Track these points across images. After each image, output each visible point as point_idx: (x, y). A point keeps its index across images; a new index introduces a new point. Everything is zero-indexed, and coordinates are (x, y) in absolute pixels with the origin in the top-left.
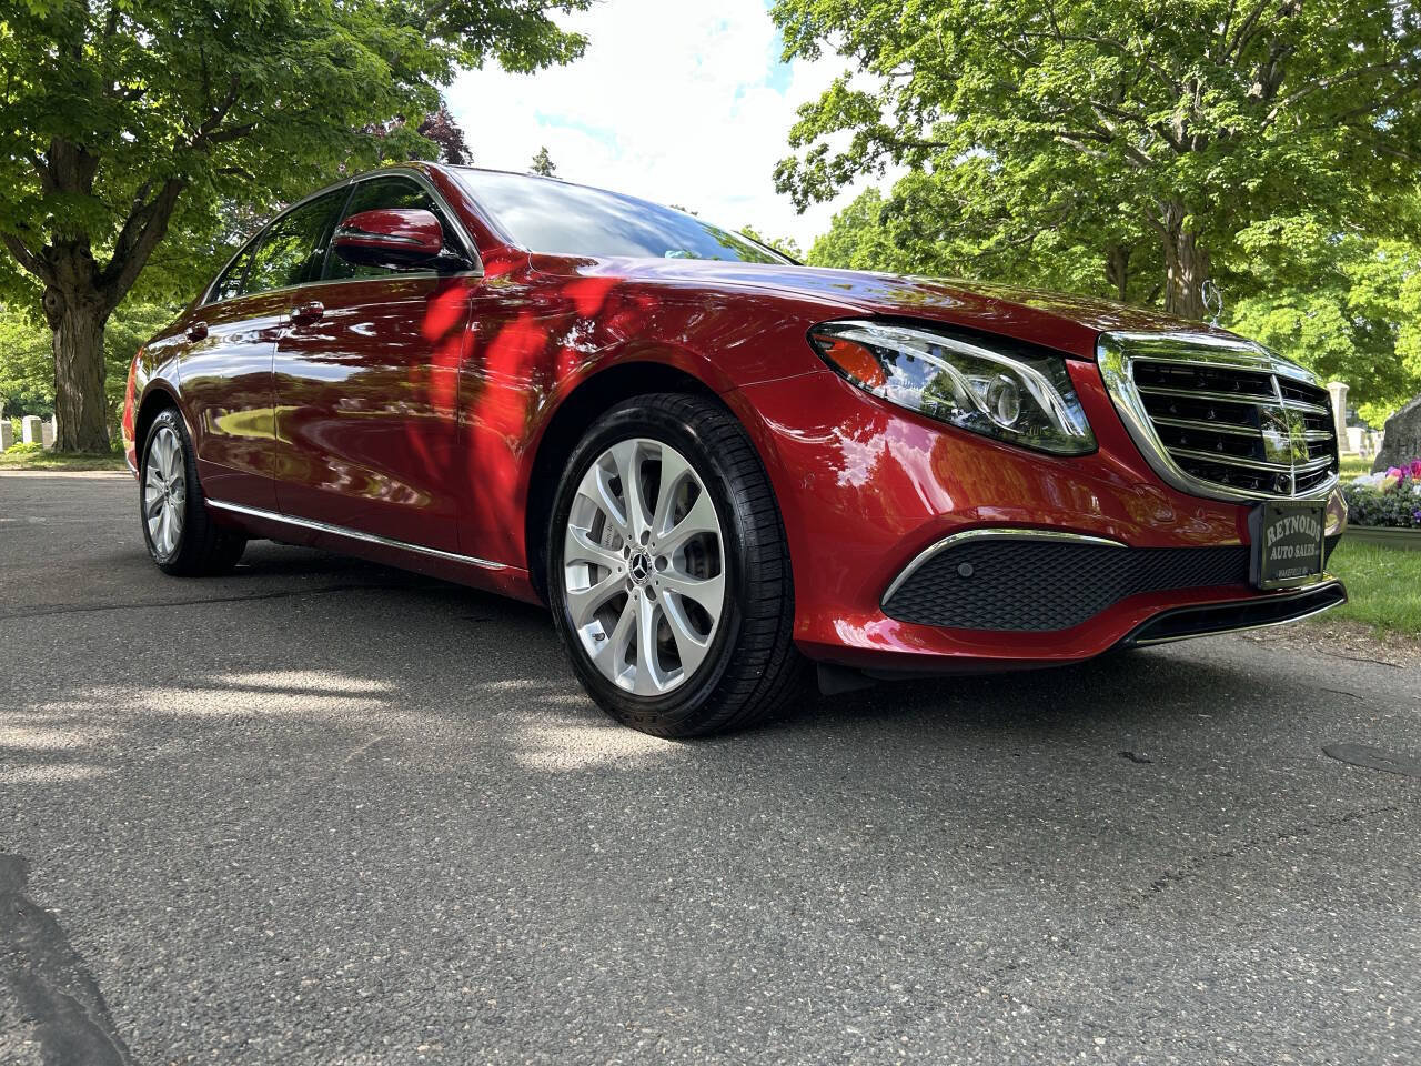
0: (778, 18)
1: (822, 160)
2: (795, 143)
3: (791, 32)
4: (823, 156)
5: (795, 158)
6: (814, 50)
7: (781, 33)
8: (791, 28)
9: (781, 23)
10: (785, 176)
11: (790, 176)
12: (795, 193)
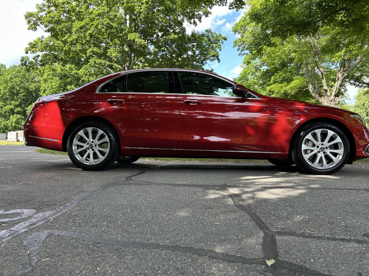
0: (26, 17)
1: (37, 59)
2: (27, 53)
3: (29, 22)
4: (38, 58)
5: (28, 57)
6: (35, 28)
7: (26, 21)
8: (30, 21)
9: (27, 18)
10: (24, 61)
11: (26, 62)
12: (27, 66)
